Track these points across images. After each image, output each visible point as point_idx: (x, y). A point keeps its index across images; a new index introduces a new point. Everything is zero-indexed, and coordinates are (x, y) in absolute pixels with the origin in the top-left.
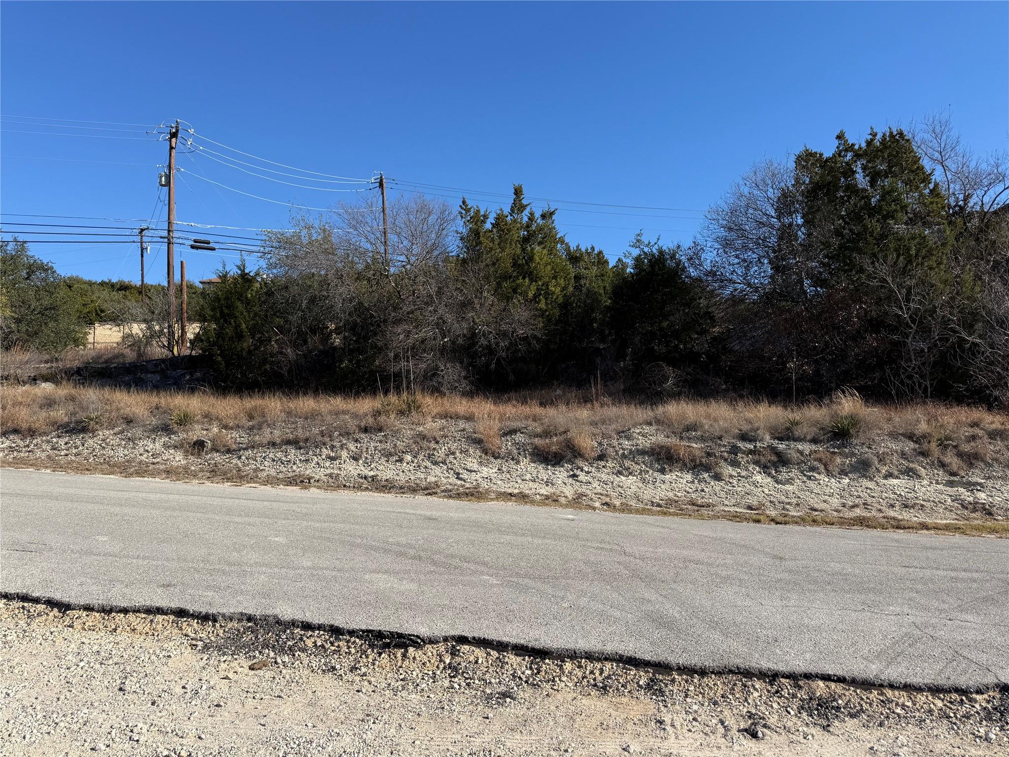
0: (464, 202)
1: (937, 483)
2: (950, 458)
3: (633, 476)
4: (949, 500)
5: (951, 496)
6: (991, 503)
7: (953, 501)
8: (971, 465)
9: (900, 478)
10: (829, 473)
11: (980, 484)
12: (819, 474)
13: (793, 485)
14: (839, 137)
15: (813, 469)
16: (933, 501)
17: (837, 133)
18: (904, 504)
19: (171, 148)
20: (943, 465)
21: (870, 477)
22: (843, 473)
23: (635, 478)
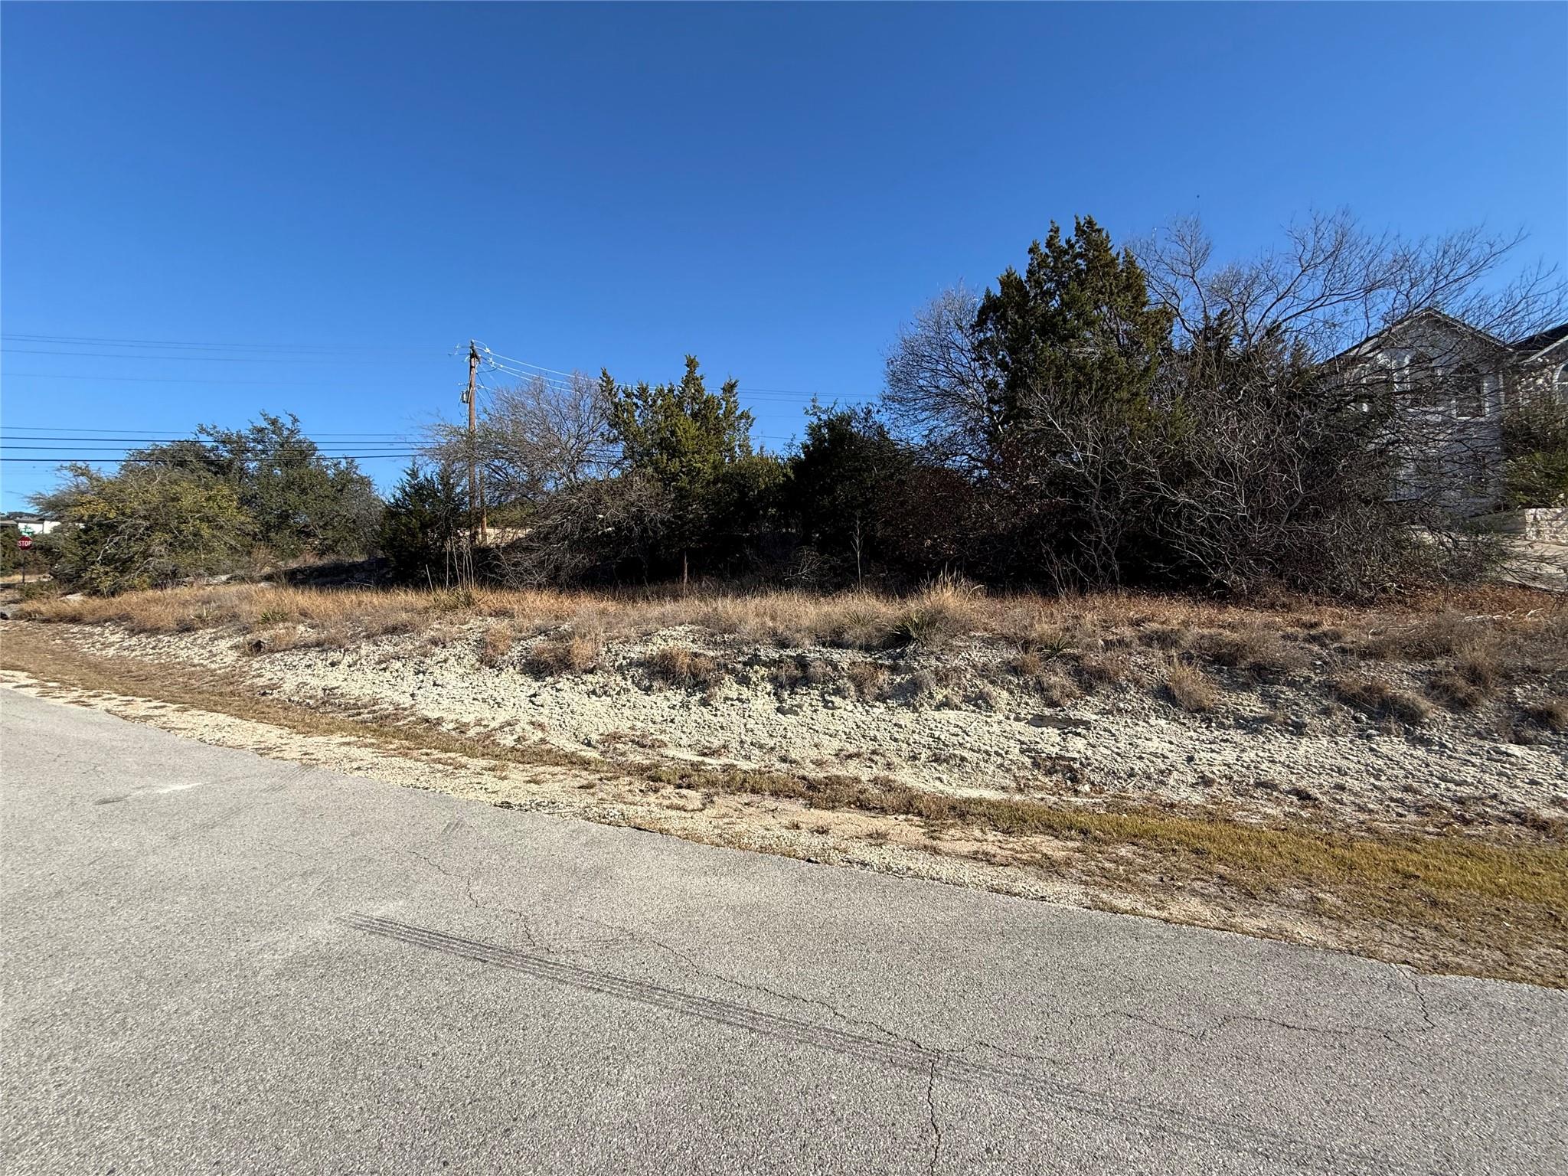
0: (604, 374)
1: (1017, 719)
2: (1058, 679)
3: (608, 696)
4: (1017, 751)
5: (1022, 743)
6: (1087, 758)
7: (1022, 752)
8: (1089, 689)
9: (960, 709)
10: (861, 698)
11: (1087, 724)
12: (844, 698)
13: (798, 715)
14: (1031, 251)
15: (838, 692)
16: (987, 752)
17: (1030, 245)
18: (935, 755)
19: (471, 367)
20: (1041, 689)
21: (914, 707)
22: (881, 698)
23: (610, 698)
